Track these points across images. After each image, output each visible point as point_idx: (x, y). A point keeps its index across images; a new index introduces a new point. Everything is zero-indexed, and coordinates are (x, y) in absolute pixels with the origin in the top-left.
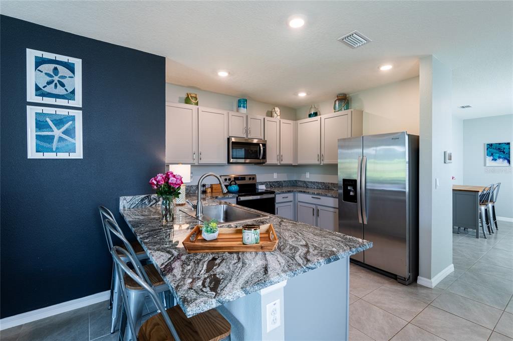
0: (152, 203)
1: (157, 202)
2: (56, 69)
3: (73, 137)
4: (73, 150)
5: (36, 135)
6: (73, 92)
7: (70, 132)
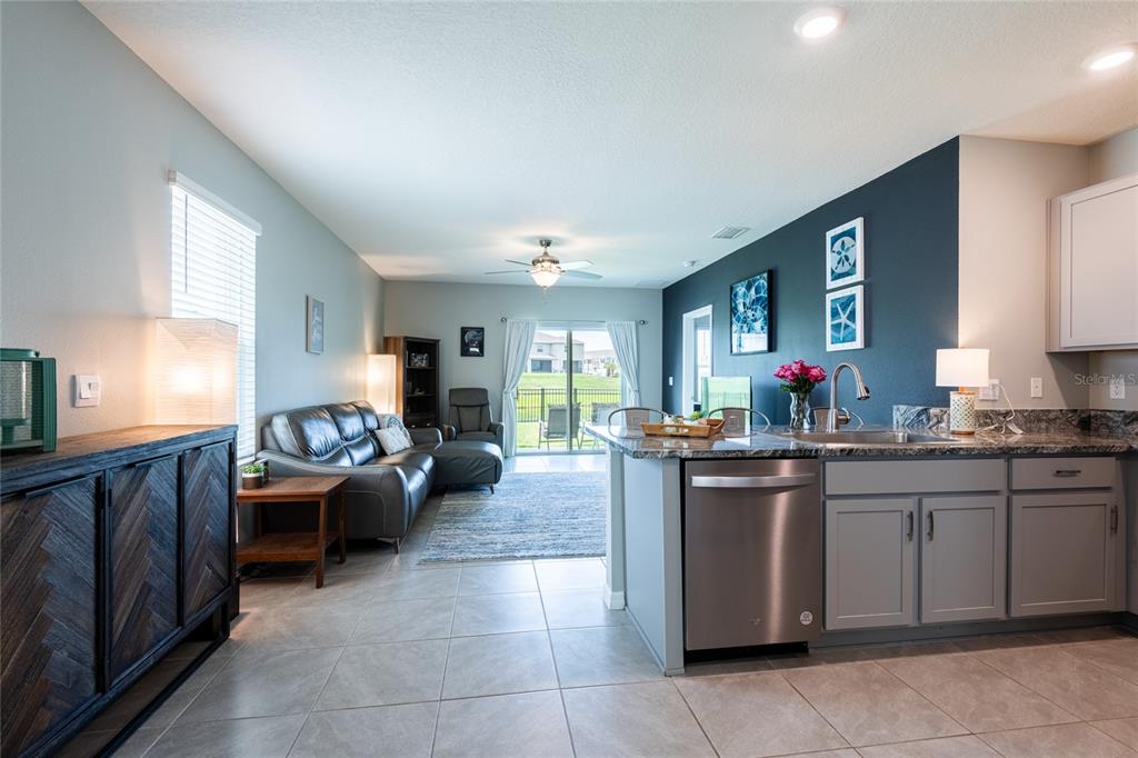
0: (931, 423)
1: (939, 422)
2: (843, 242)
3: (854, 322)
4: (853, 339)
5: (832, 326)
6: (854, 265)
7: (852, 317)
